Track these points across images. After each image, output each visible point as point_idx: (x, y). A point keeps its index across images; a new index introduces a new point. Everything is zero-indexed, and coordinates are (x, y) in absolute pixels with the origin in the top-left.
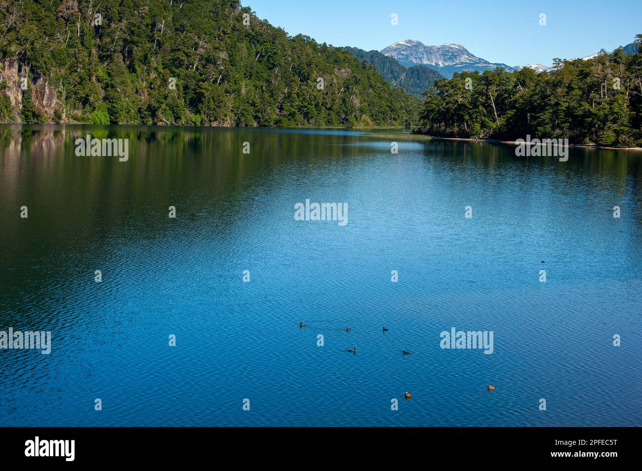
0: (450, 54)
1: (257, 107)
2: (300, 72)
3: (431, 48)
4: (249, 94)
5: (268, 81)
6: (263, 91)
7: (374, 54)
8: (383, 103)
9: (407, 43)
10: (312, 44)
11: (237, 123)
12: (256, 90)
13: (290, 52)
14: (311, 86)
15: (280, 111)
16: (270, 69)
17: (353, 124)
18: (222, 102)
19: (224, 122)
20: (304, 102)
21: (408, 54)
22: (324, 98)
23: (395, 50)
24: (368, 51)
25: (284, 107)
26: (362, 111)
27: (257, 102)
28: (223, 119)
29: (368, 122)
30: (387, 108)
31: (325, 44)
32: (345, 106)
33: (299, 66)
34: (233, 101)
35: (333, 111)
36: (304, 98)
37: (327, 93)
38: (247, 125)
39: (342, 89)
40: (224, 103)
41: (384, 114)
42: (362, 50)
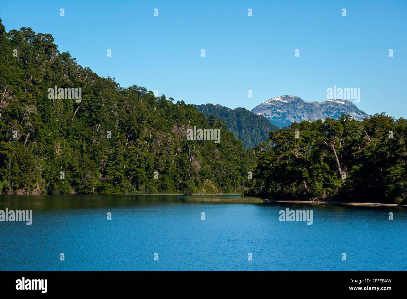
0: (335, 112)
1: (75, 170)
2: (129, 129)
3: (312, 104)
4: (65, 156)
5: (88, 141)
6: (82, 152)
7: (241, 112)
8: (232, 165)
9: (283, 99)
10: (150, 97)
11: (49, 190)
12: (74, 151)
13: (115, 105)
14: (140, 146)
15: (103, 176)
16: (91, 126)
17: (192, 190)
18: (29, 165)
19: (32, 190)
20: (131, 164)
21: (285, 113)
22: (157, 160)
23: (269, 108)
24: (233, 108)
25: (108, 171)
26: (203, 174)
27: (75, 165)
28: (31, 186)
29: (211, 188)
30: (237, 172)
31: (164, 97)
32: (183, 169)
33: (128, 122)
34: (43, 164)
35: (168, 174)
36: (132, 160)
37: (161, 154)
38: (62, 193)
39: (179, 149)
40: (32, 166)
41: (233, 179)
42: (226, 108)
